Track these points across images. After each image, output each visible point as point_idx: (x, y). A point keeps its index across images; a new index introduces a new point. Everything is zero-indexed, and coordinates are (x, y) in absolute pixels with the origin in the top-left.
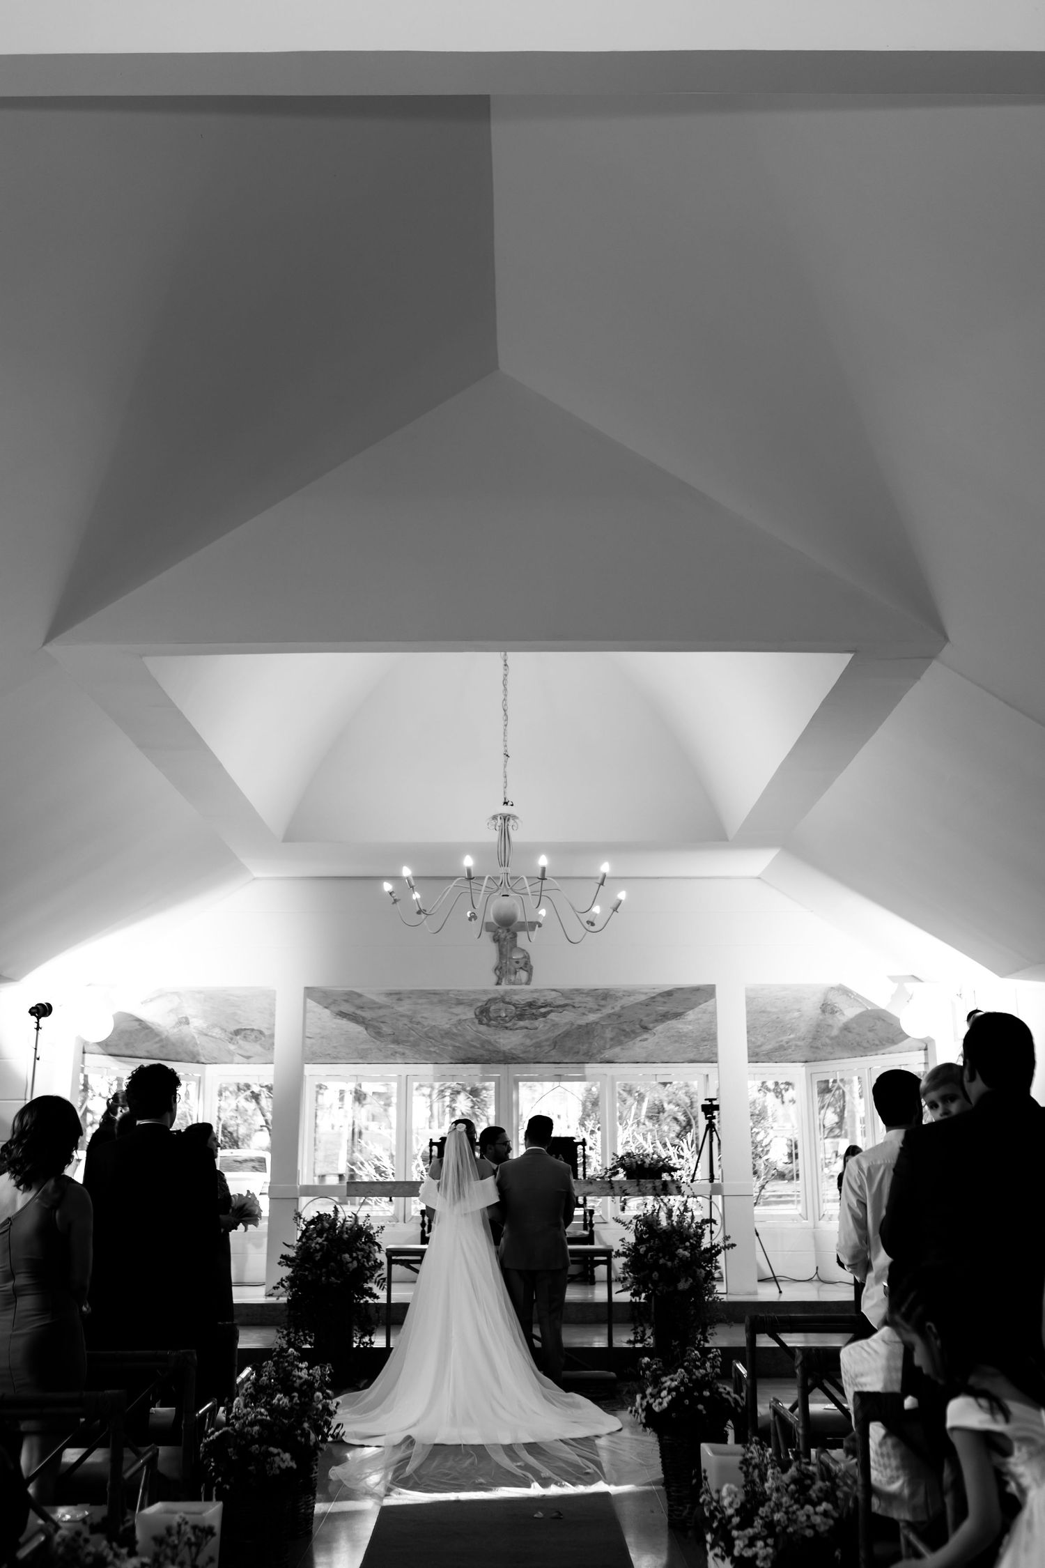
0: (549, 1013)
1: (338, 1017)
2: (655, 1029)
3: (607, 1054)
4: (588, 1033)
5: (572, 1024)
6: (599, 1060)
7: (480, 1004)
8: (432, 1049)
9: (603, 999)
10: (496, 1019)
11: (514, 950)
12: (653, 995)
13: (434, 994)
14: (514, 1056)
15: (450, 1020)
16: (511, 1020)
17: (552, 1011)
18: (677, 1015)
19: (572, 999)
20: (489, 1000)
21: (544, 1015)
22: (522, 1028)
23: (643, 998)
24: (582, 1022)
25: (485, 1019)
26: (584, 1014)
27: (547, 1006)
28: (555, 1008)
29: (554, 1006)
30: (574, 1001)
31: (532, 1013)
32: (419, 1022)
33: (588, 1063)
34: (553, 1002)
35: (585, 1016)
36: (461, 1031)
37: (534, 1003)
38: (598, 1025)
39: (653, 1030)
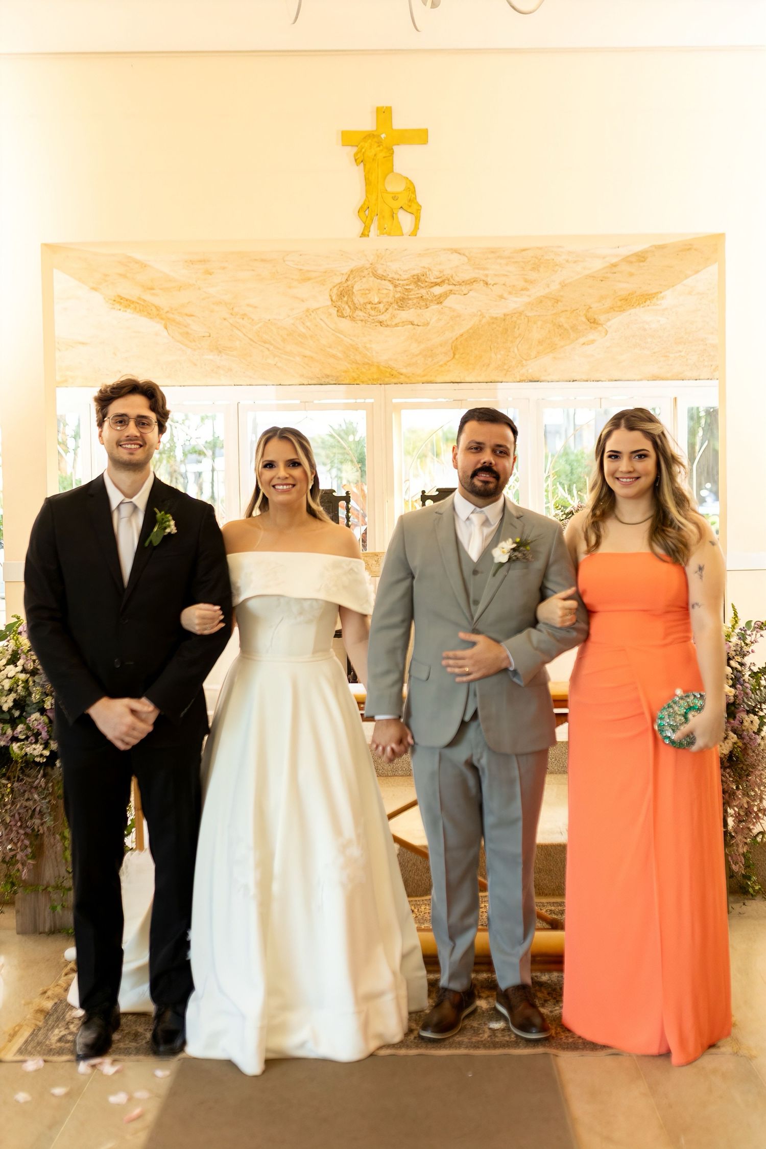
0: (446, 295)
1: (117, 306)
2: (609, 324)
3: (532, 368)
4: (505, 330)
5: (482, 315)
6: (518, 380)
7: (337, 280)
8: (270, 361)
9: (533, 269)
10: (363, 308)
11: (390, 176)
12: (614, 260)
13: (263, 261)
14: (394, 373)
15: (293, 309)
16: (387, 309)
17: (451, 292)
18: (645, 298)
19: (485, 269)
20: (352, 271)
21: (439, 300)
22: (404, 323)
23: (597, 265)
24: (498, 311)
25: (347, 307)
26: (501, 297)
27: (443, 282)
28: (457, 286)
29: (455, 283)
30: (486, 272)
31: (420, 295)
32: (245, 315)
33: (502, 382)
34: (454, 275)
35: (503, 300)
36: (310, 329)
37: (423, 278)
38: (522, 317)
39: (604, 326)
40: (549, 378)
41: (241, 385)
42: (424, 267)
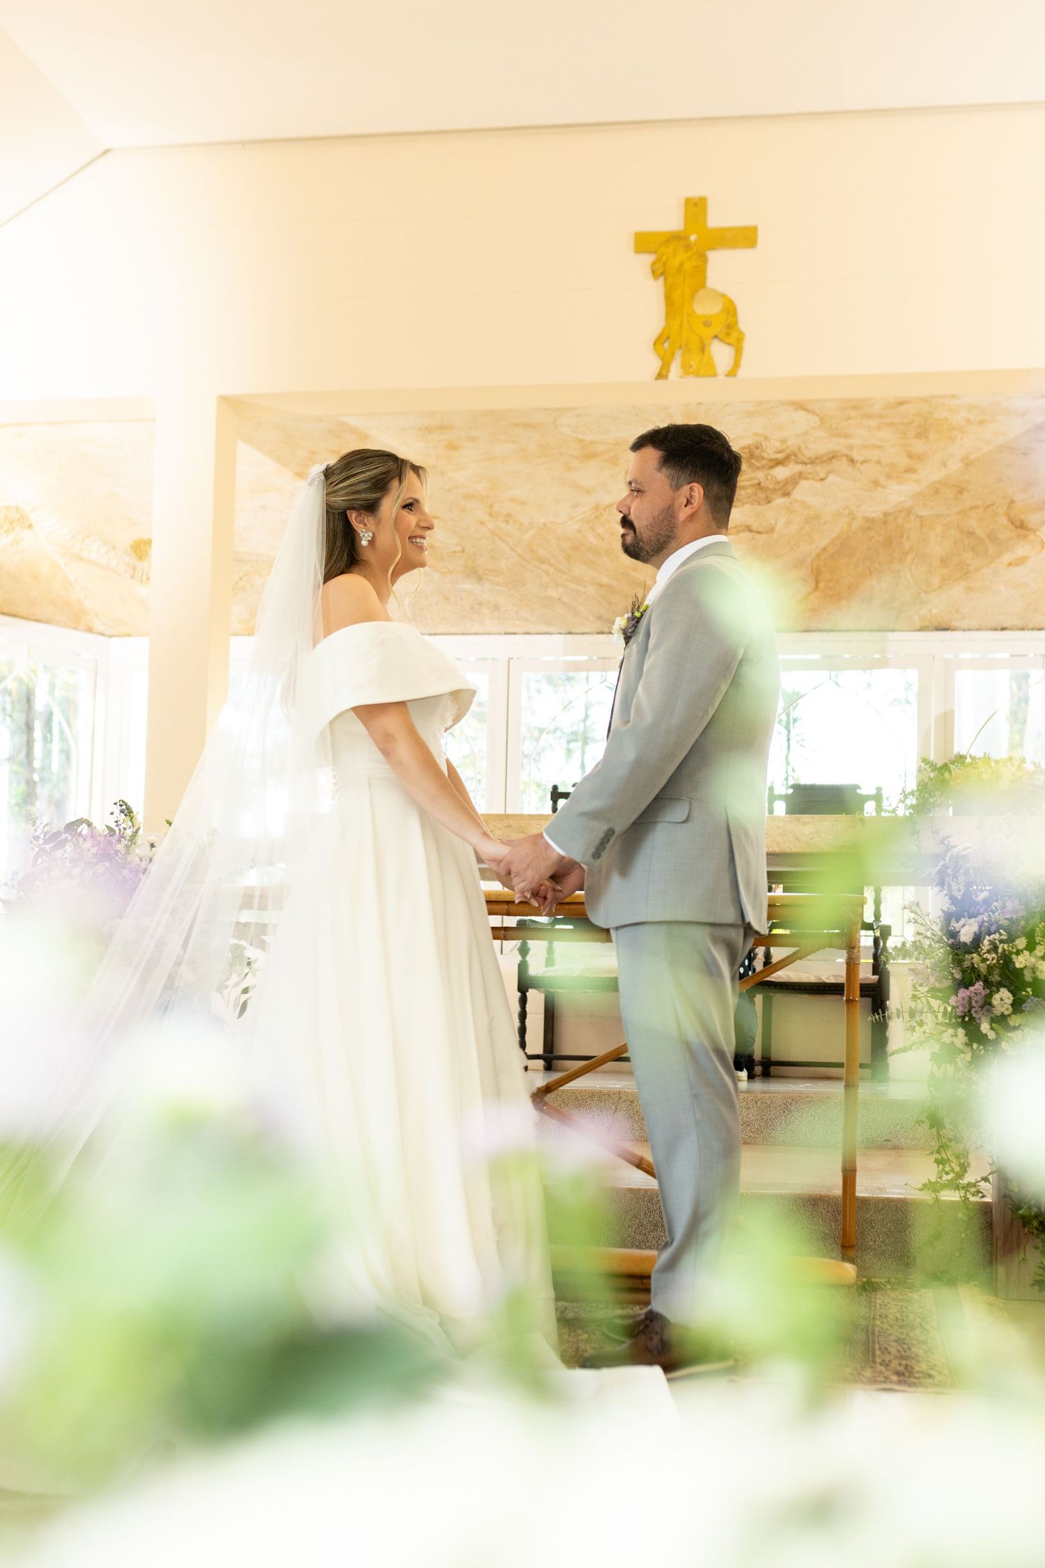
0: (794, 481)
2: (1043, 530)
3: (938, 606)
4: (888, 542)
5: (852, 517)
6: (918, 628)
8: (552, 593)
9: (919, 435)
11: (701, 293)
13: (527, 426)
15: (575, 506)
17: (801, 475)
19: (846, 436)
21: (785, 489)
24: (873, 510)
26: (876, 483)
27: (787, 458)
28: (808, 466)
29: (805, 460)
30: (849, 441)
31: (756, 482)
32: (509, 515)
33: (893, 631)
34: (803, 447)
35: (879, 488)
36: (602, 539)
37: (757, 452)
38: (912, 518)
39: (1037, 533)
40: (964, 624)
41: (515, 634)
42: (757, 434)
